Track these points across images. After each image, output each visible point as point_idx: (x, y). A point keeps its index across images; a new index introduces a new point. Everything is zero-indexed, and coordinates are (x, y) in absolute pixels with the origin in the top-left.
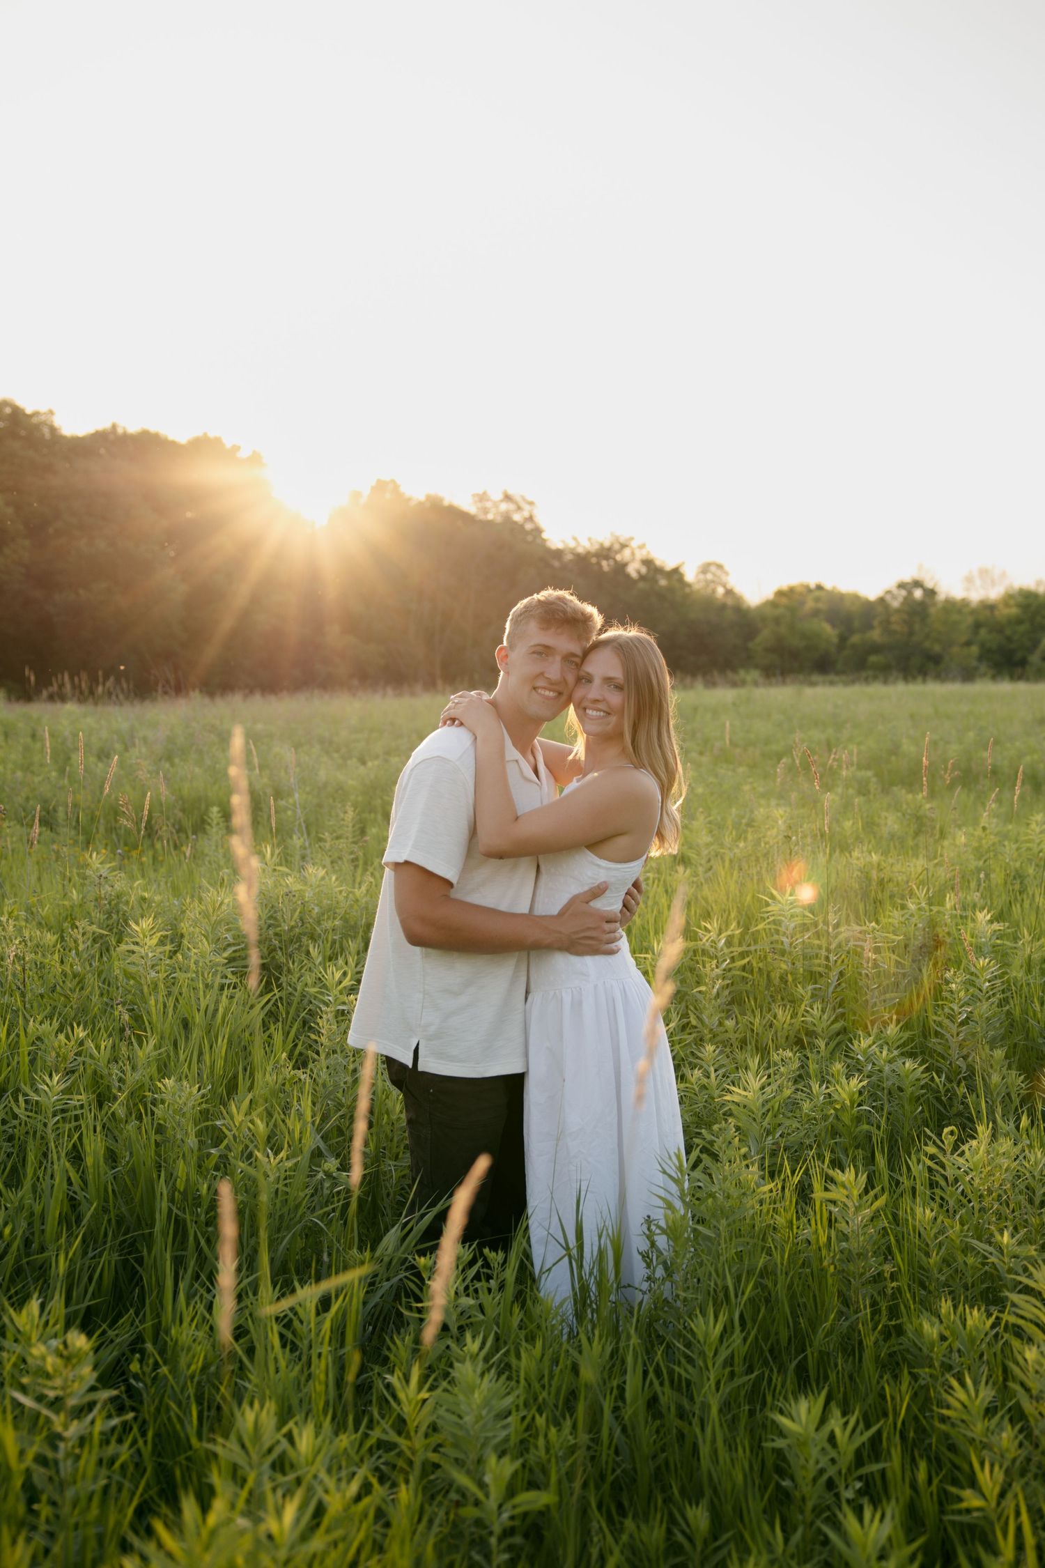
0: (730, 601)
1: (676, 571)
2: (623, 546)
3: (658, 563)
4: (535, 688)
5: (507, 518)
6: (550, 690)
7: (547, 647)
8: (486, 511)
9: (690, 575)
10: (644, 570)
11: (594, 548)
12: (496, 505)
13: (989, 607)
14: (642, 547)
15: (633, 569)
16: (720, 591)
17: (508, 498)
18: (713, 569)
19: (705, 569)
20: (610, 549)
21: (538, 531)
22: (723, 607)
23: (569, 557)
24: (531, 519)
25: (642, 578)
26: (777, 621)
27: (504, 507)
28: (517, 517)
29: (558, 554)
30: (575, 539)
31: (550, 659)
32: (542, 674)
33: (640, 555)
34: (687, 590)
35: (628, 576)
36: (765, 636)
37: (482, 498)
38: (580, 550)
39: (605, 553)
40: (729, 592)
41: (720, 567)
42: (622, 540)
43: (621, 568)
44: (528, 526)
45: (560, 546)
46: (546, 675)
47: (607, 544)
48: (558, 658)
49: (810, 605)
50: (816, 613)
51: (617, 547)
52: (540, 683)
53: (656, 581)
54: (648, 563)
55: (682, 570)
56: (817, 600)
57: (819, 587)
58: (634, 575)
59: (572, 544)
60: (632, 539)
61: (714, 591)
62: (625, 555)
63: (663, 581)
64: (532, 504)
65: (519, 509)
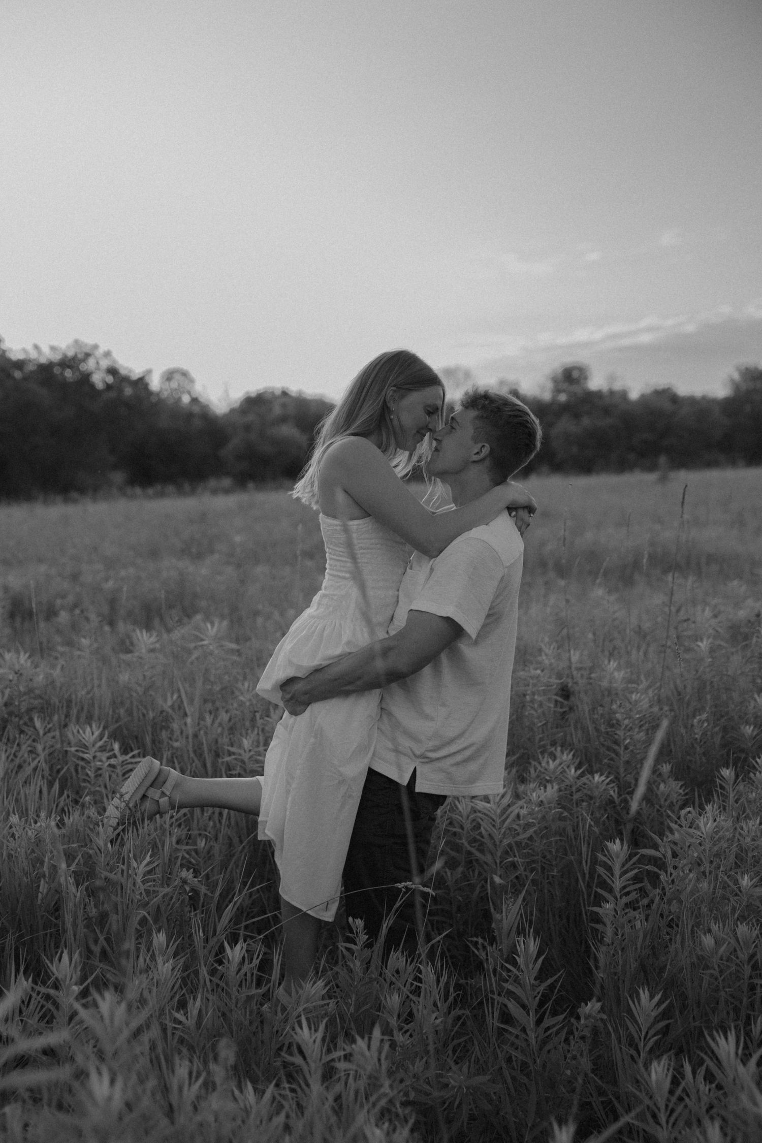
0: (196, 409)
1: (141, 379)
2: (88, 355)
3: (123, 372)
9: (155, 383)
10: (110, 379)
11: (56, 357)
14: (108, 354)
15: (99, 379)
16: (186, 399)
18: (177, 377)
19: (169, 376)
20: (74, 358)
22: (190, 416)
23: (31, 367)
25: (109, 387)
26: (247, 428)
29: (19, 365)
30: (36, 347)
33: (104, 364)
34: (154, 399)
35: (92, 386)
36: (235, 443)
38: (43, 360)
39: (68, 363)
40: (195, 400)
41: (185, 374)
42: (87, 350)
43: (85, 378)
45: (21, 356)
47: (70, 354)
49: (277, 410)
50: (283, 419)
51: (80, 356)
53: (120, 391)
54: (112, 371)
55: (147, 379)
56: (284, 406)
57: (285, 394)
58: (100, 385)
59: (33, 355)
60: (96, 347)
61: (179, 399)
62: (91, 364)
63: (128, 391)
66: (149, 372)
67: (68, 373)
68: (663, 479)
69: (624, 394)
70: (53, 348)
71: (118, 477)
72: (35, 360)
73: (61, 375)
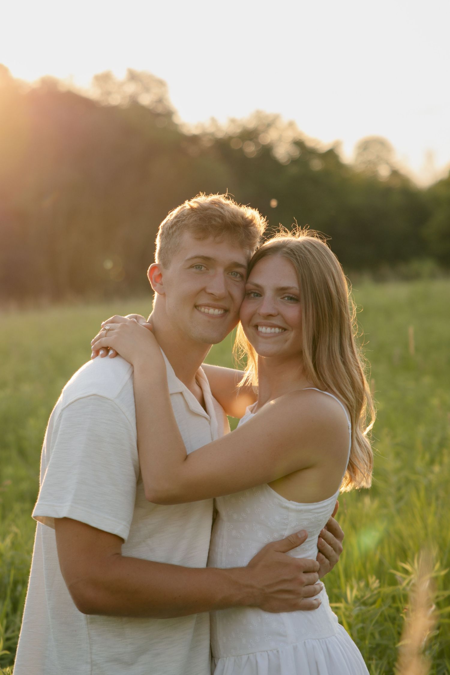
0: (396, 182)
1: (331, 152)
2: (268, 126)
3: (310, 144)
5: (133, 101)
8: (109, 93)
10: (296, 153)
11: (236, 130)
12: (122, 84)
14: (291, 124)
15: (281, 153)
17: (133, 77)
18: (374, 147)
19: (365, 147)
21: (169, 114)
22: (389, 190)
23: (208, 143)
24: (160, 101)
25: (294, 162)
27: (131, 88)
28: (146, 100)
29: (194, 139)
30: (213, 120)
33: (290, 135)
35: (276, 161)
36: (438, 220)
37: (104, 79)
38: (220, 135)
39: (248, 135)
40: (395, 173)
41: (382, 143)
42: (269, 122)
43: (267, 152)
44: (160, 109)
45: (197, 132)
47: (251, 125)
51: (262, 128)
54: (299, 144)
55: (338, 150)
58: (283, 159)
59: (210, 129)
60: (276, 118)
61: (377, 172)
62: (271, 137)
63: (317, 165)
64: (161, 83)
65: (147, 89)
66: (337, 144)
67: (250, 149)
70: (233, 121)
72: (212, 134)
73: (241, 150)
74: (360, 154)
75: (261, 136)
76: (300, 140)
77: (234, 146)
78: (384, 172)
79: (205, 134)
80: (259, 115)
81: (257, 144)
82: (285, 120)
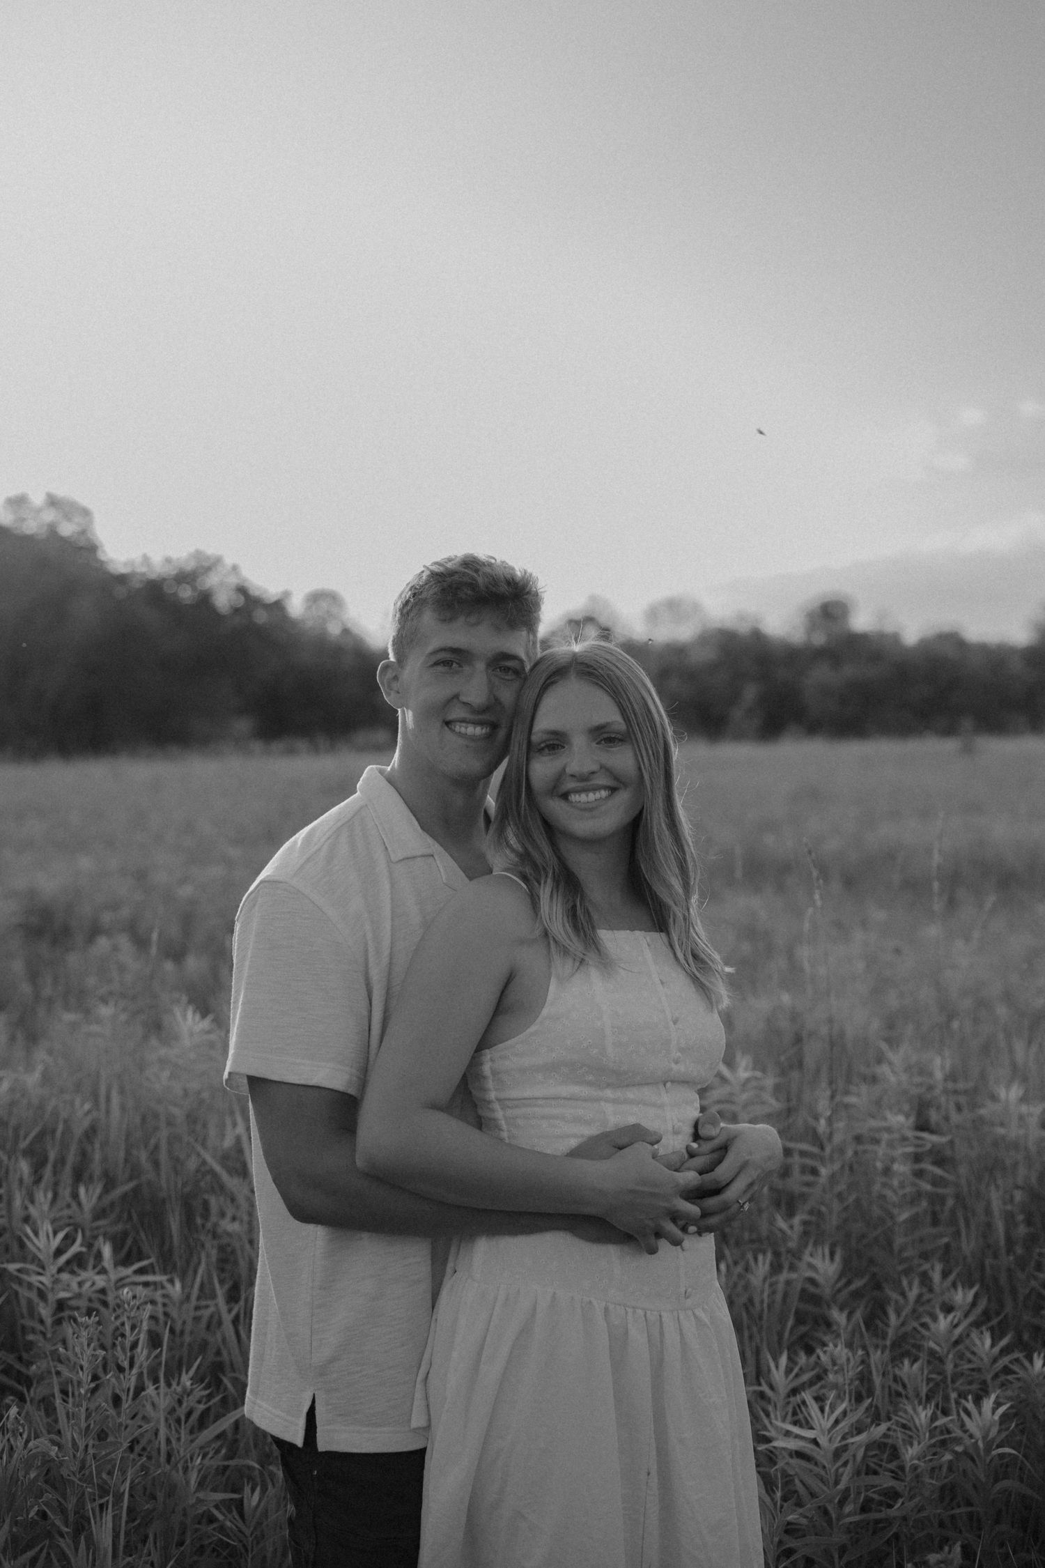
0: (348, 643)
1: (278, 603)
3: (254, 592)
4: (448, 723)
5: (52, 530)
6: (475, 723)
7: (455, 651)
9: (296, 607)
10: (241, 601)
11: (170, 571)
12: (39, 511)
13: (677, 650)
14: (235, 568)
15: (223, 601)
17: (53, 502)
18: (325, 599)
19: (316, 598)
20: (193, 572)
21: (92, 548)
22: (339, 650)
23: (137, 584)
24: (83, 532)
25: (236, 611)
27: (49, 516)
28: (67, 529)
29: (122, 579)
30: (146, 559)
31: (467, 669)
32: (456, 697)
33: (233, 580)
34: (291, 628)
35: (214, 610)
37: (18, 502)
38: (153, 576)
39: (185, 577)
40: (346, 631)
41: (334, 598)
42: (209, 562)
43: (205, 599)
44: (82, 542)
45: (126, 570)
46: (463, 698)
47: (190, 566)
48: (480, 666)
51: (199, 570)
52: (457, 713)
53: (254, 616)
54: (242, 590)
55: (285, 602)
58: (224, 608)
59: (141, 568)
60: (218, 561)
61: (326, 629)
62: (212, 581)
63: (261, 617)
64: (86, 513)
65: (68, 517)
66: (287, 594)
67: (186, 594)
68: (968, 750)
69: (895, 638)
70: (168, 560)
71: (243, 725)
72: (144, 574)
73: (175, 594)
74: (309, 608)
75: (199, 580)
76: (243, 586)
77: (168, 590)
78: (334, 629)
79: (133, 574)
80: (198, 555)
81: (194, 588)
82: (229, 561)
